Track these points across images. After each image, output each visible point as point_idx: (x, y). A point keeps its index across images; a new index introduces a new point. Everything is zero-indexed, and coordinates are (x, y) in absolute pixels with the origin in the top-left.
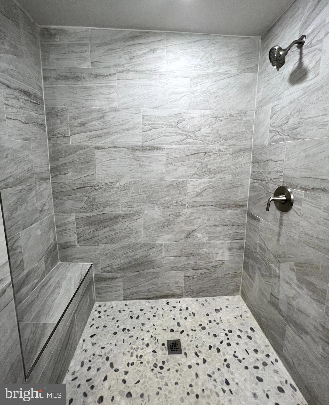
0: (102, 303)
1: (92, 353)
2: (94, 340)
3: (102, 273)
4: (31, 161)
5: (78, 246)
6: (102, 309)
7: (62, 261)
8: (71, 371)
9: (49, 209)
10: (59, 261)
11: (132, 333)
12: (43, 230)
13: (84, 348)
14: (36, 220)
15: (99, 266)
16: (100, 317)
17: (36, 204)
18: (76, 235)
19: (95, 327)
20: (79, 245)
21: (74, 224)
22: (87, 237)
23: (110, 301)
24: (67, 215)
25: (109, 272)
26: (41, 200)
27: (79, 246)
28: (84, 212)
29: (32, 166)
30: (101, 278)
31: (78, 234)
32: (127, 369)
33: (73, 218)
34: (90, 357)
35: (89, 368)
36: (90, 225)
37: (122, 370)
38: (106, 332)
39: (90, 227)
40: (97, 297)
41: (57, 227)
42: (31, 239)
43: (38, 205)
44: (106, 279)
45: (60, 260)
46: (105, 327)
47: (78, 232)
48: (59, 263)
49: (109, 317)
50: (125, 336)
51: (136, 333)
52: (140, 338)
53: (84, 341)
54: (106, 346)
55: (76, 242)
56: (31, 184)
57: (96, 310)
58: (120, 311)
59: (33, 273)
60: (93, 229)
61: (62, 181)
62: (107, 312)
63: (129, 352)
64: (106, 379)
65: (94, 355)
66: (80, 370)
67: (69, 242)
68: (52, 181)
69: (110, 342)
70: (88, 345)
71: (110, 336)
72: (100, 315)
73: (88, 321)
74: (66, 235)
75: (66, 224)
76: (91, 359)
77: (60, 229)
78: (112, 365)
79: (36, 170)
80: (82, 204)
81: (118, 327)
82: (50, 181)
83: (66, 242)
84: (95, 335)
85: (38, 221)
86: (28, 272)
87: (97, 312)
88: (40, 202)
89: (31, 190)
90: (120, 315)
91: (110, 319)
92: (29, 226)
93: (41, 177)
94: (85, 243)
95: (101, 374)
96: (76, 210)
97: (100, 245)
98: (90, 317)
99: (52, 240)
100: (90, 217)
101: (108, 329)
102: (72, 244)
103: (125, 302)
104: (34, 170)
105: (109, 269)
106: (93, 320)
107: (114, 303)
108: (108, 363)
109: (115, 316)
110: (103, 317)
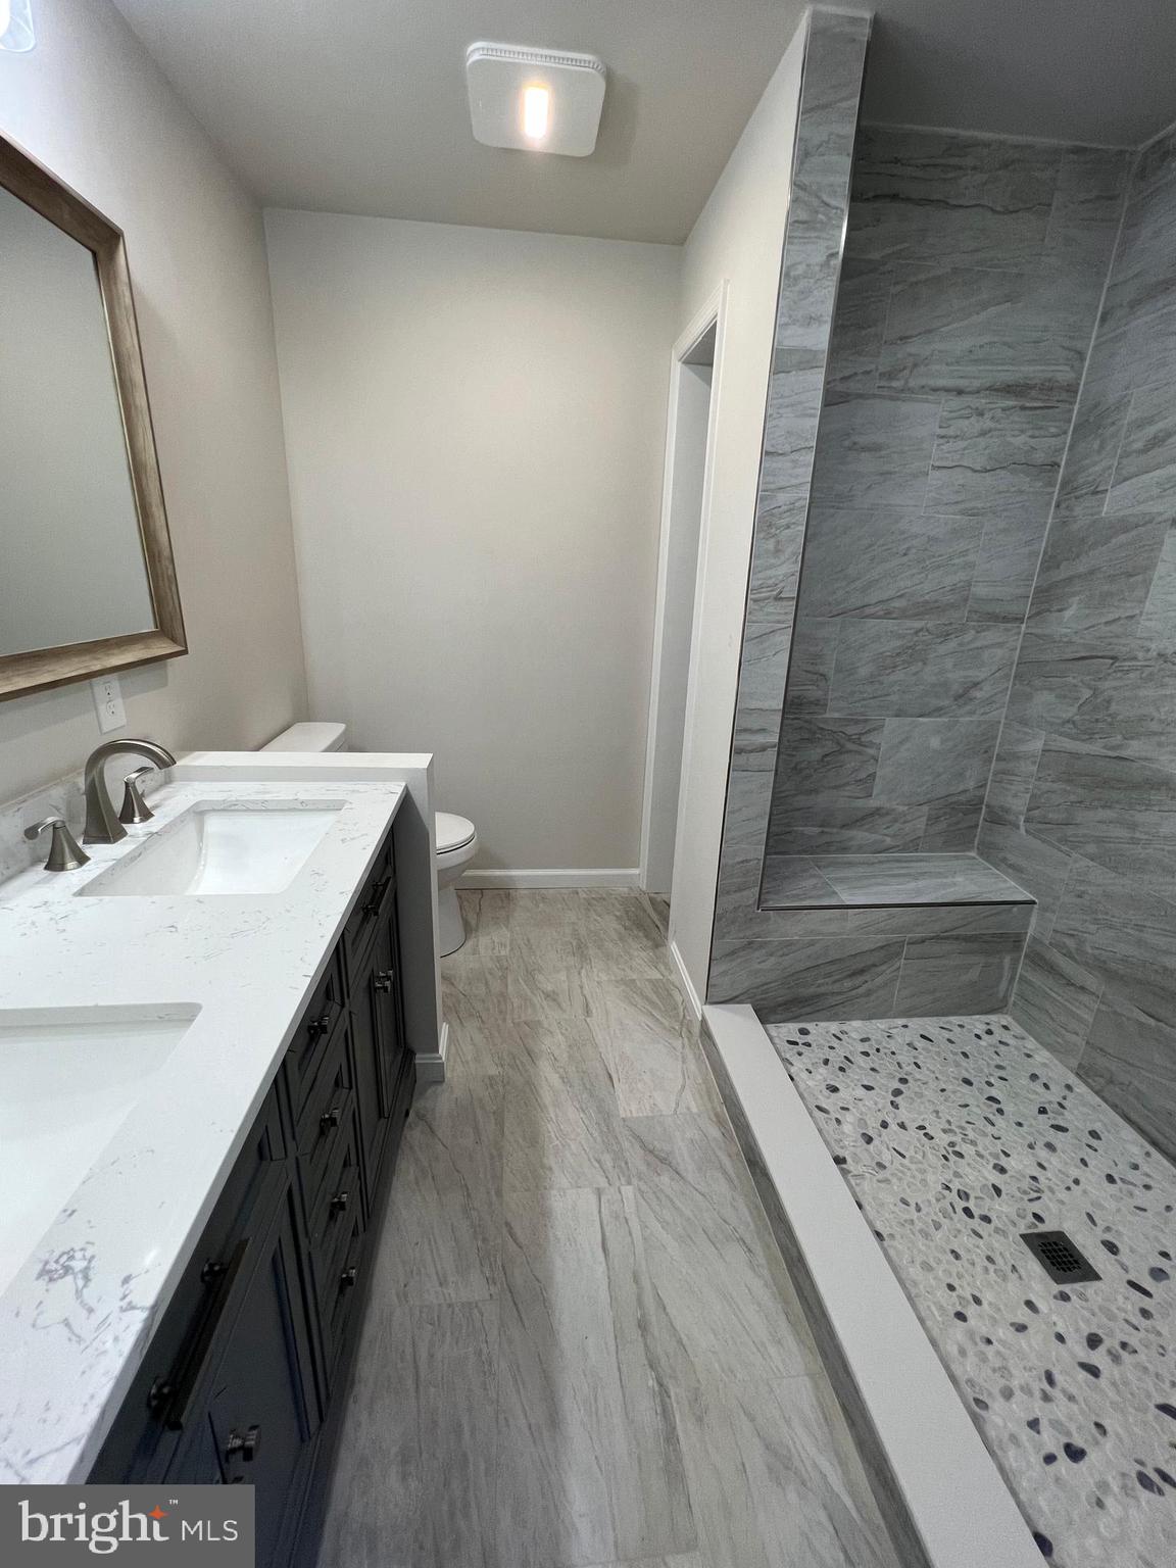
0: (1017, 1029)
1: (894, 1050)
2: (920, 1044)
3: (1051, 944)
4: (972, 566)
5: (1022, 830)
6: (999, 1033)
7: (981, 854)
8: (845, 1027)
9: (989, 701)
10: (976, 850)
11: (997, 1119)
12: (951, 744)
13: (893, 1031)
14: (938, 711)
15: (1051, 921)
16: (978, 1036)
17: (949, 675)
18: (1028, 796)
19: (947, 1036)
20: (1027, 831)
21: (1034, 763)
22: (1050, 816)
23: (1041, 1043)
24: (1026, 733)
25: (1069, 955)
26: (969, 668)
27: (1024, 833)
28: (1068, 736)
29: (968, 578)
30: (1042, 958)
31: (1033, 796)
32: (911, 1126)
33: (1037, 745)
34: (885, 1048)
35: (866, 1054)
36: (1069, 781)
37: (904, 1114)
38: (955, 1061)
39: (1068, 788)
40: (1015, 1004)
41: (1000, 758)
42: (907, 745)
43: (957, 677)
44: (1052, 970)
45: (978, 848)
46: (965, 1055)
47: (1036, 791)
48: (973, 854)
49: (995, 1056)
50: (979, 1109)
51: (1007, 1131)
52: (1003, 1144)
53: (905, 1026)
54: (924, 1069)
55: (1022, 818)
56: (951, 624)
57: (988, 1024)
58: (1034, 1077)
59: (889, 818)
60: (1073, 798)
61: (1047, 631)
62: (1002, 1048)
63: (949, 1122)
64: (868, 1088)
65: (893, 1053)
66: (855, 1039)
67: (1007, 811)
68: (1027, 627)
69: (940, 1077)
70: (901, 1038)
71: (952, 1072)
72: (985, 1036)
73: (951, 1018)
74: (1009, 786)
75: (1019, 758)
76: (882, 1050)
77: (1003, 765)
78: (897, 1093)
79: (980, 590)
80: (1069, 712)
81: (989, 1084)
82: (1019, 627)
83: (1002, 807)
84: (931, 1041)
85: (940, 716)
86: (878, 809)
87: (985, 1027)
88: (962, 673)
89: (946, 636)
90: (1025, 1081)
91: (992, 1059)
92: (911, 716)
93: (990, 611)
94: (1040, 831)
95: (869, 1078)
96: (1052, 724)
97: (1074, 855)
98: (963, 1018)
99: (971, 784)
100: (1076, 756)
101: (964, 1064)
102: (1011, 818)
103: (1073, 1080)
104: (973, 589)
105: (1070, 943)
106: (961, 1026)
107: (1042, 1056)
108: (897, 1085)
109: (1009, 1068)
110: (983, 1043)
